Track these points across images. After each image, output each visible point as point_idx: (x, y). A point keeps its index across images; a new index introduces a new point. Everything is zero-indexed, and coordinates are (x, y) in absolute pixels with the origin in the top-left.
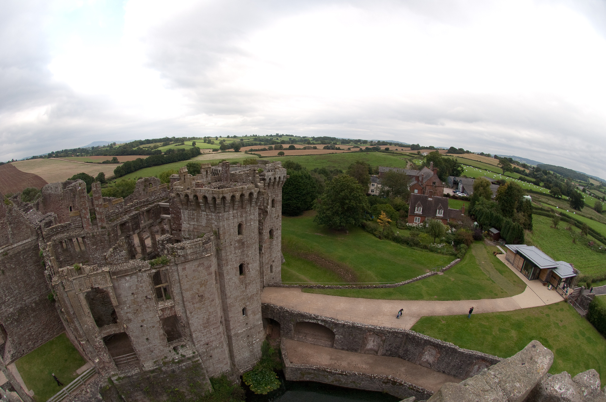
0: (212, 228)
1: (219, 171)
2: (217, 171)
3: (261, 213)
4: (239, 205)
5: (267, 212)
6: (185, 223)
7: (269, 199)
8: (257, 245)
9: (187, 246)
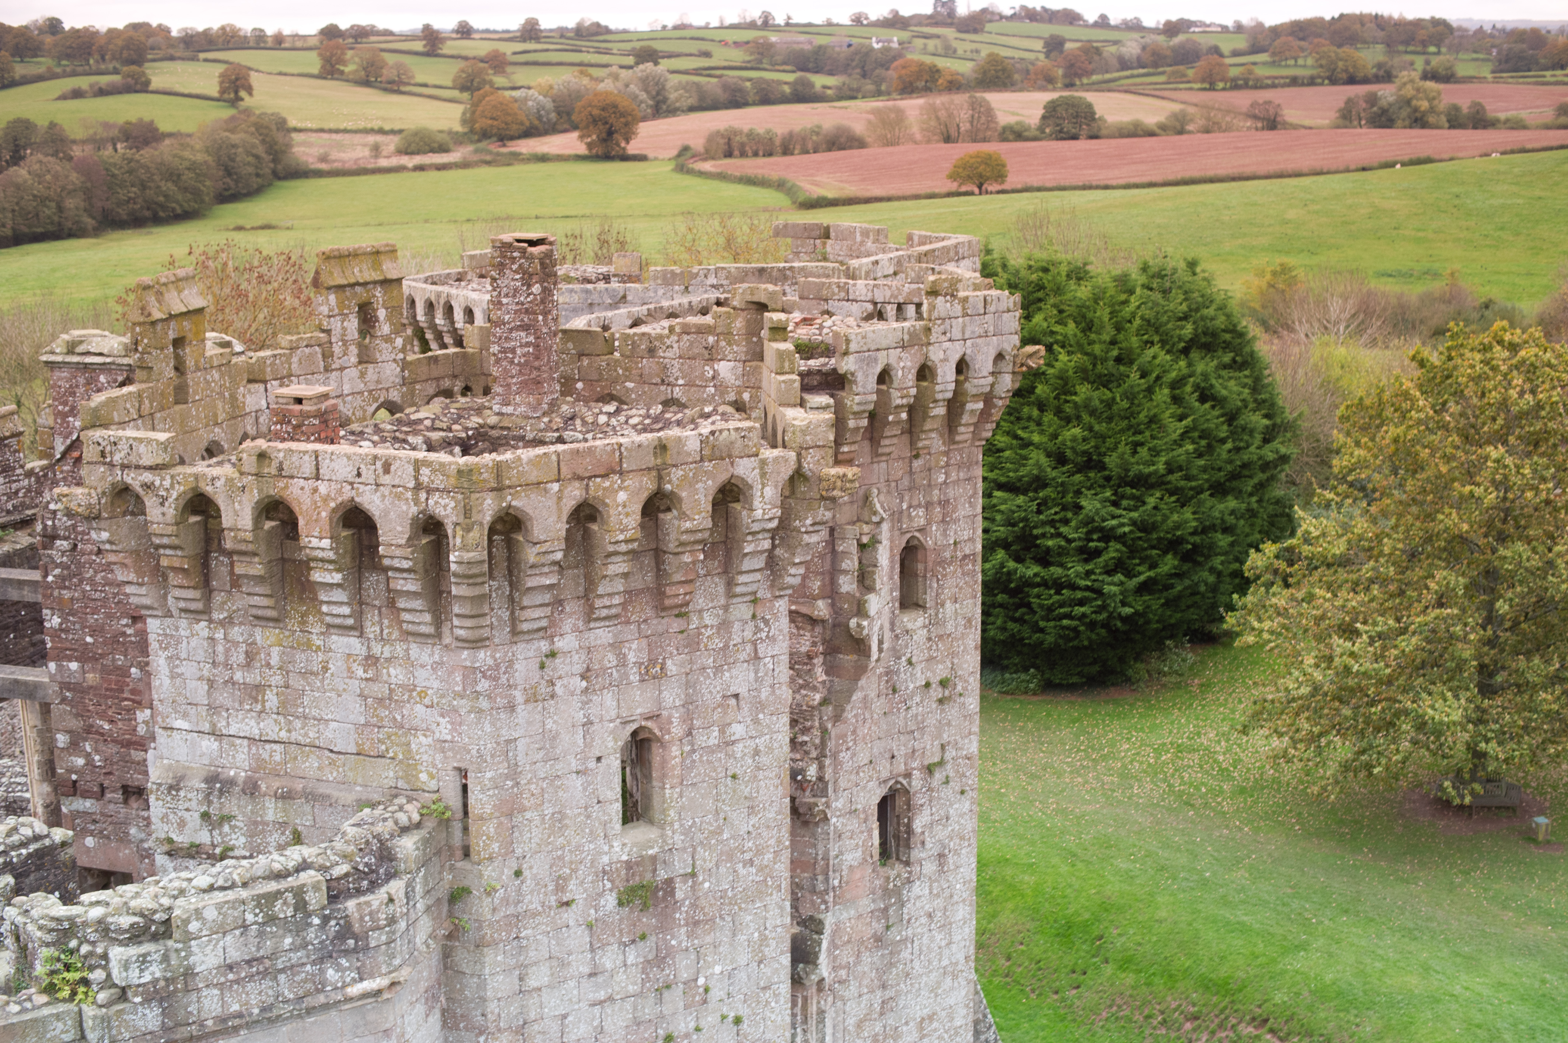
0: (409, 765)
1: (469, 313)
2: (449, 310)
3: (810, 657)
4: (637, 583)
5: (860, 645)
6: (179, 723)
7: (875, 541)
8: (774, 911)
9: (198, 913)
